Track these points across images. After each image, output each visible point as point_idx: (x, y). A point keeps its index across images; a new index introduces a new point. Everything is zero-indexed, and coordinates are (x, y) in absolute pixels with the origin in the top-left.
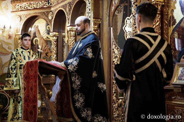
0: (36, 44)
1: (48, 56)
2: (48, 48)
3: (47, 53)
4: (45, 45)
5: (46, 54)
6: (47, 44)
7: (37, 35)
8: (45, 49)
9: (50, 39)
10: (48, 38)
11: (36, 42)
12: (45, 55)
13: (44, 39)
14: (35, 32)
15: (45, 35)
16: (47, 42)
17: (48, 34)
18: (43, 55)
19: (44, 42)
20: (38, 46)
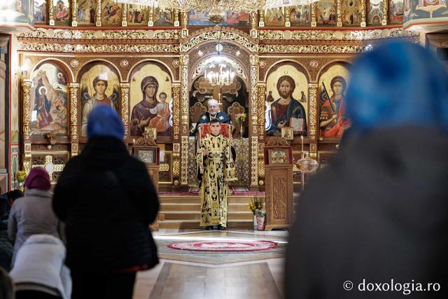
0: (42, 94)
1: (59, 110)
2: (60, 100)
4: (56, 96)
5: (57, 108)
6: (58, 95)
7: (44, 82)
8: (55, 101)
9: (62, 90)
10: (59, 88)
11: (43, 92)
13: (53, 88)
14: (41, 79)
15: (55, 85)
16: (58, 92)
17: (60, 83)
18: (53, 109)
19: (54, 92)
20: (45, 96)
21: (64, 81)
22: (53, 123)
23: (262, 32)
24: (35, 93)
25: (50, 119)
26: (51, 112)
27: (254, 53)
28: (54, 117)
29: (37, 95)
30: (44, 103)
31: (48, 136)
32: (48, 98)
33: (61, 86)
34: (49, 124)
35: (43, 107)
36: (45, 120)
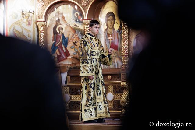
0: (60, 32)
1: (76, 46)
2: (77, 36)
3: (76, 42)
4: (73, 33)
5: (74, 44)
6: (75, 32)
7: (61, 22)
8: (72, 38)
9: (79, 27)
10: (76, 26)
11: (61, 30)
12: (72, 44)
13: (70, 26)
14: (59, 20)
15: (72, 23)
16: (75, 30)
17: (77, 21)
18: (70, 45)
19: (71, 30)
20: (63, 34)
21: (80, 19)
22: (70, 57)
24: (52, 31)
26: (68, 48)
28: (72, 52)
29: (55, 33)
30: (61, 40)
32: (66, 36)
33: (77, 24)
34: (66, 59)
35: (61, 44)
36: (63, 55)
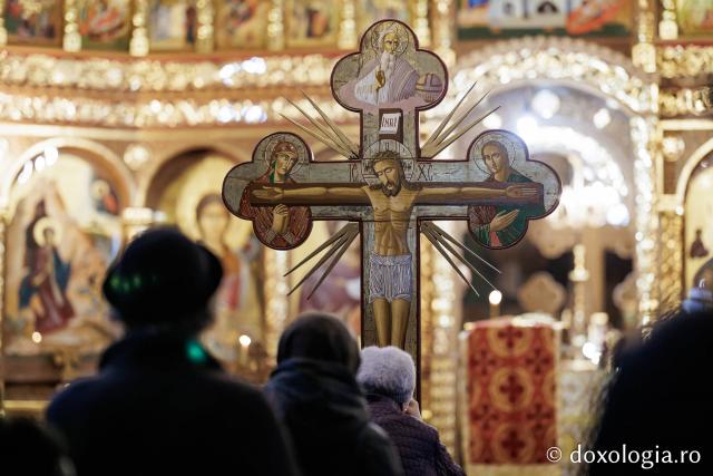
0: (47, 242)
5: (91, 280)
6: (94, 246)
12: (84, 282)
15: (86, 216)
16: (94, 239)
17: (99, 211)
18: (77, 283)
19: (80, 237)
21: (110, 203)
22: (78, 321)
23: (670, 52)
24: (22, 237)
25: (67, 312)
26: (70, 293)
27: (645, 115)
29: (31, 243)
30: (50, 269)
31: (59, 359)
33: (102, 219)
34: (64, 325)
35: (47, 278)
36: (54, 314)
